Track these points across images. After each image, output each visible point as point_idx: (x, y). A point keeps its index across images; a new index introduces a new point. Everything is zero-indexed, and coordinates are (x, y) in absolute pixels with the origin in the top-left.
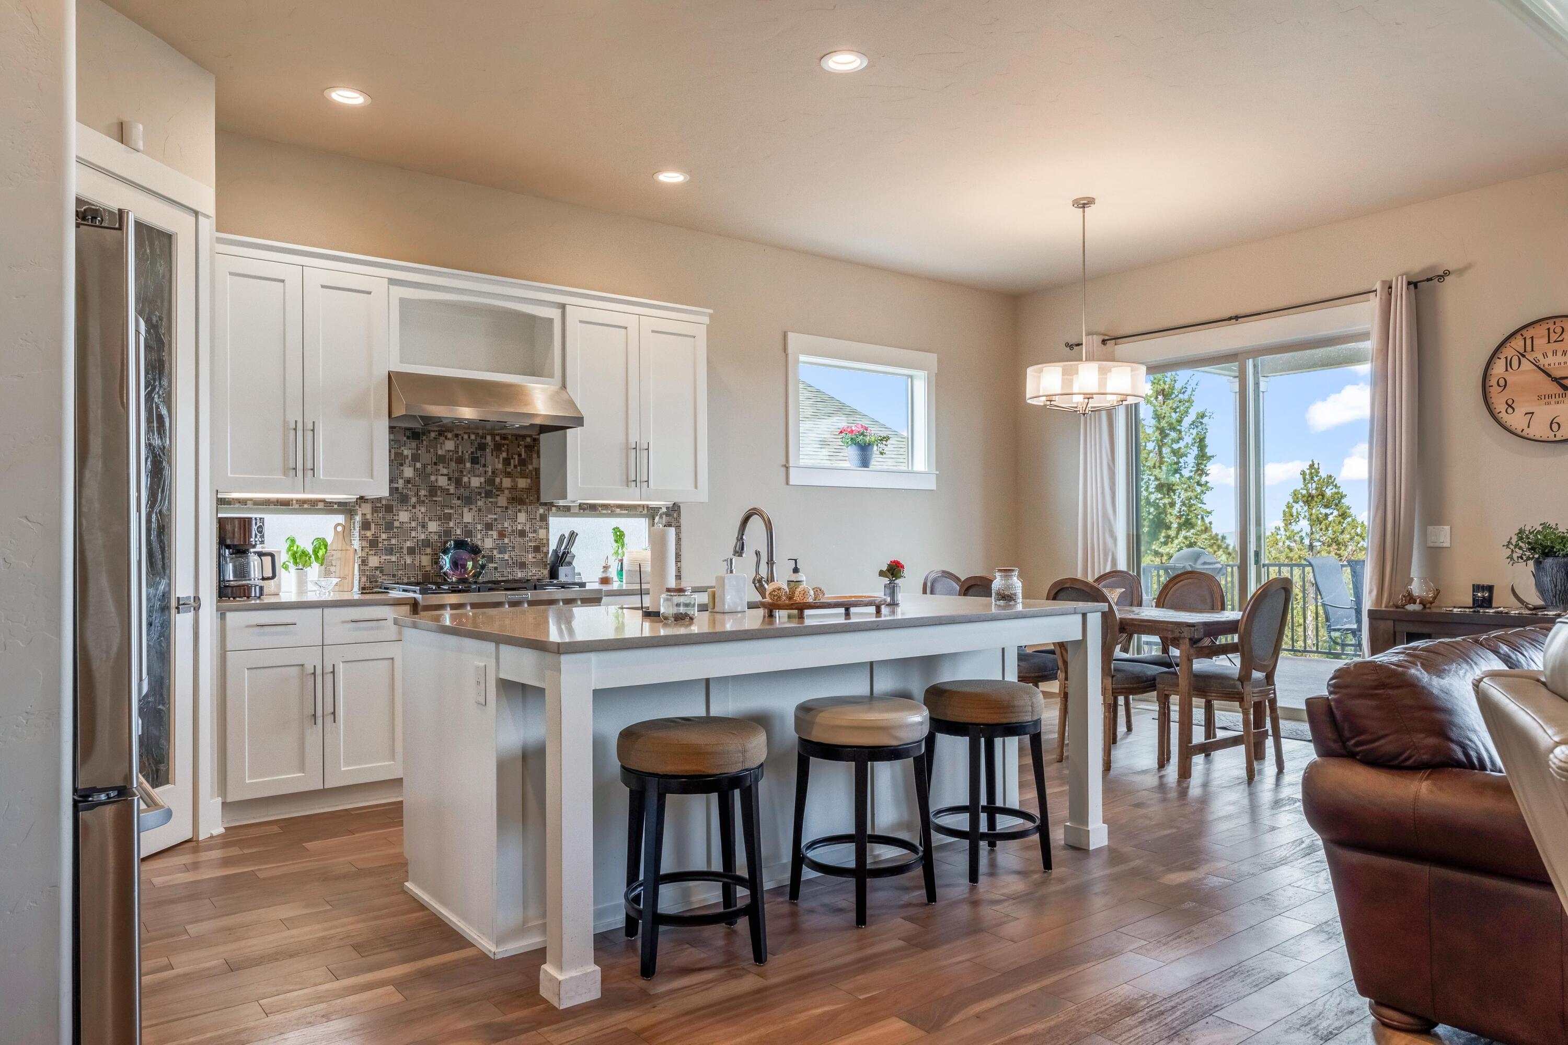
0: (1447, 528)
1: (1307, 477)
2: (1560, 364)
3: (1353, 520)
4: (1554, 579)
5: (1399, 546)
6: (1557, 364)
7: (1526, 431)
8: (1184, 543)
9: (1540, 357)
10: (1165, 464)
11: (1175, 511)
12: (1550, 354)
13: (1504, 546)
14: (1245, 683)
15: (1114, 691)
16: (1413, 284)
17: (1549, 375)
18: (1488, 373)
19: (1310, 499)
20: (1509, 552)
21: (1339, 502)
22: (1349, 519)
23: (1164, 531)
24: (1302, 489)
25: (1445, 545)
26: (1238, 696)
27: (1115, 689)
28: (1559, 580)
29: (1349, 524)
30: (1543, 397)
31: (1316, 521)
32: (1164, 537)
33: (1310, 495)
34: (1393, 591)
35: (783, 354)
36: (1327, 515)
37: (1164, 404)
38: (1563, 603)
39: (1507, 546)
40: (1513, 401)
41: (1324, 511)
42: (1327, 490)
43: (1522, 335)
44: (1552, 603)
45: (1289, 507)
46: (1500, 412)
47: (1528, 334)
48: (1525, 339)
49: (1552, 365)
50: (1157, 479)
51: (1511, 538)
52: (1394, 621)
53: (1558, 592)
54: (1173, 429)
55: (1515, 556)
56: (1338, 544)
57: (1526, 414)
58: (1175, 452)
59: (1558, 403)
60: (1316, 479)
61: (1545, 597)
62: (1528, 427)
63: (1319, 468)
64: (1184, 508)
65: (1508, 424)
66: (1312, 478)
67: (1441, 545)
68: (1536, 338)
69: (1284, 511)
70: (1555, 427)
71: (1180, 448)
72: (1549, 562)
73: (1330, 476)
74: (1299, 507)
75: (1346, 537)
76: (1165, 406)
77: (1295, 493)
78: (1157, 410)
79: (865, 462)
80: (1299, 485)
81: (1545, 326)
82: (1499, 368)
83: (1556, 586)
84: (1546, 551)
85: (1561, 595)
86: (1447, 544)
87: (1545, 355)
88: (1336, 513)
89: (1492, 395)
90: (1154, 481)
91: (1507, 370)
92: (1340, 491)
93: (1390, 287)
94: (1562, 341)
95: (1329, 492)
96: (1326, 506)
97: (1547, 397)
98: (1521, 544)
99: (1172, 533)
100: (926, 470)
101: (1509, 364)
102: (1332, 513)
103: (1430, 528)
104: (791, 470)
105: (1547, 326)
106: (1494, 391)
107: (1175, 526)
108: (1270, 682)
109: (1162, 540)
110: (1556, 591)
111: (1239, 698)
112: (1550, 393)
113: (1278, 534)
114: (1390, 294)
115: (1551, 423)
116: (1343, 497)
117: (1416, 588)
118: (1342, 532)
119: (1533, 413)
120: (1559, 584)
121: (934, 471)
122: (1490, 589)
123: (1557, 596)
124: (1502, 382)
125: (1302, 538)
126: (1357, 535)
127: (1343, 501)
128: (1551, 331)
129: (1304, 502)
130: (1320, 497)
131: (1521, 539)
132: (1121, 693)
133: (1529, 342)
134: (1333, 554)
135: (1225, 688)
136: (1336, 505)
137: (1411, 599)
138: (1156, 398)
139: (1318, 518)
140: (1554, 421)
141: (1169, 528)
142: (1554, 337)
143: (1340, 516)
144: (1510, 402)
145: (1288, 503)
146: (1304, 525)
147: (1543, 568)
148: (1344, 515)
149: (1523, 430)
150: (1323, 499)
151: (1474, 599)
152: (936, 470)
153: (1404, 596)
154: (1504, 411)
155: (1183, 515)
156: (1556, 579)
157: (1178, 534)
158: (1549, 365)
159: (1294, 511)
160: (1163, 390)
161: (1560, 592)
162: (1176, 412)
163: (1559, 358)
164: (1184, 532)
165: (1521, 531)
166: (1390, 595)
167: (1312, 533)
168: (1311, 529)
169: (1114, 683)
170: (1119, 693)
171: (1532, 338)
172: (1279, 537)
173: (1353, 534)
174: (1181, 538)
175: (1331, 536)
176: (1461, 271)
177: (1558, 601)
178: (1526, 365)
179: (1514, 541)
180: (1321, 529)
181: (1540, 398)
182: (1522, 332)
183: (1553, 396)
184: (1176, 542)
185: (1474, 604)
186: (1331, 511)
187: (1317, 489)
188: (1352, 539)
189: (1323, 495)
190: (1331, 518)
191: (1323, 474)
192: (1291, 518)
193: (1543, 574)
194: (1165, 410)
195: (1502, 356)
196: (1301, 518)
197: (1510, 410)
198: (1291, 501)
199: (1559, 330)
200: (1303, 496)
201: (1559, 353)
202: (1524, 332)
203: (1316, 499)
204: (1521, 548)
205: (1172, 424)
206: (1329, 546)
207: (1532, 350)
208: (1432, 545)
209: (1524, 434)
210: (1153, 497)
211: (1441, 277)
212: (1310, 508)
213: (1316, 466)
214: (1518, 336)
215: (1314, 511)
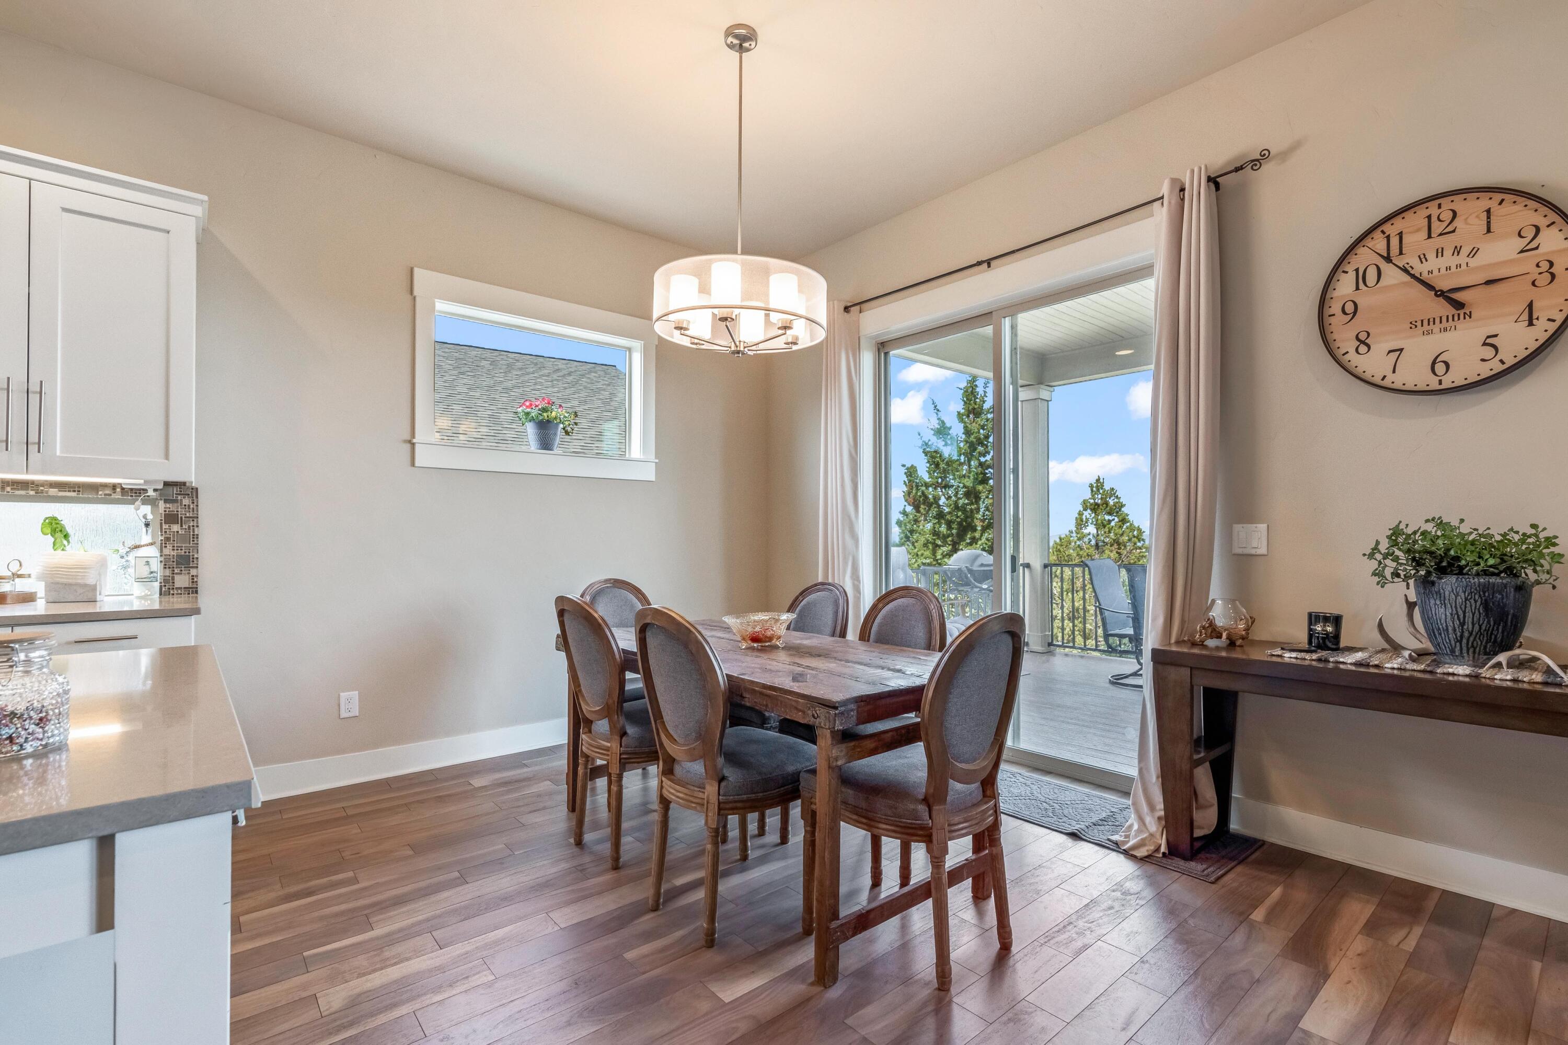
0: (1263, 527)
1: (1094, 489)
2: (1448, 268)
3: (1131, 525)
4: (1461, 613)
5: (1195, 555)
6: (1443, 271)
7: (1391, 377)
8: (986, 544)
9: (1414, 262)
10: (972, 473)
11: (979, 516)
12: (1431, 256)
13: (1364, 555)
14: (935, 808)
15: (722, 805)
16: (1213, 181)
17: (1430, 287)
18: (1328, 296)
19: (1096, 507)
20: (1374, 565)
21: (1120, 510)
22: (1128, 524)
23: (970, 533)
24: (1090, 499)
25: (1259, 552)
26: (921, 832)
27: (724, 803)
28: (1469, 615)
29: (1127, 528)
30: (1419, 324)
31: (1101, 525)
32: (970, 539)
33: (1097, 504)
34: (1187, 619)
35: (409, 296)
36: (1110, 521)
37: (974, 422)
38: (1474, 652)
39: (1371, 556)
40: (1369, 334)
41: (1107, 517)
42: (1110, 500)
43: (1383, 232)
44: (1453, 651)
45: (1080, 514)
46: (1347, 352)
47: (1391, 229)
48: (1388, 237)
49: (1436, 272)
50: (965, 486)
51: (1378, 543)
52: (1191, 668)
53: (1466, 634)
54: (981, 444)
55: (1388, 572)
56: (1119, 544)
57: (1390, 352)
58: (981, 464)
59: (1445, 330)
60: (1101, 491)
61: (1439, 640)
62: (1394, 372)
63: (1103, 483)
64: (987, 513)
65: (1359, 371)
66: (1098, 490)
67: (1253, 552)
68: (1405, 233)
69: (1076, 518)
70: (1440, 368)
71: (986, 461)
72: (1449, 583)
73: (1113, 488)
74: (1087, 514)
75: (1125, 538)
76: (974, 423)
77: (1085, 503)
78: (967, 427)
79: (546, 444)
80: (1087, 495)
81: (1422, 212)
82: (1345, 286)
83: (1462, 624)
84: (1444, 564)
85: (1471, 639)
86: (1263, 551)
87: (1423, 258)
88: (1116, 519)
89: (1333, 328)
90: (963, 488)
91: (1357, 288)
92: (1121, 501)
93: (1182, 190)
94: (1454, 231)
95: (1111, 502)
96: (1110, 514)
97: (1425, 323)
98: (1398, 553)
99: (977, 535)
100: (642, 457)
101: (1361, 278)
102: (1114, 520)
103: (1237, 527)
104: (417, 447)
105: (1427, 213)
106: (1337, 322)
107: (979, 528)
108: (988, 793)
109: (968, 541)
110: (1463, 632)
111: (925, 836)
112: (1431, 316)
113: (1071, 537)
114: (1183, 200)
115: (1434, 363)
116: (1122, 506)
117: (1219, 614)
118: (1122, 535)
119: (1401, 350)
120: (1469, 620)
121: (652, 457)
122: (1337, 620)
123: (1464, 641)
124: (1350, 308)
125: (1090, 541)
126: (1134, 537)
127: (1123, 509)
128: (1434, 219)
129: (1091, 510)
130: (1105, 505)
131: (1395, 544)
132: (734, 810)
133: (1395, 242)
134: (1115, 552)
135: (900, 817)
136: (1117, 512)
137: (1215, 633)
138: (968, 416)
139: (1102, 523)
140: (1438, 360)
141: (975, 530)
142: (1437, 227)
143: (1120, 521)
144: (1363, 336)
145: (1080, 511)
146: (1091, 529)
147: (1438, 593)
148: (1123, 521)
149: (1385, 377)
150: (1107, 507)
151: (1310, 637)
152: (656, 458)
153: (1204, 627)
154: (1352, 351)
155: (986, 519)
156: (1464, 613)
157: (982, 535)
158: (1431, 272)
159: (1084, 517)
160: (974, 409)
161: (1471, 634)
162: (984, 429)
163: (1449, 259)
164: (986, 534)
165: (1396, 532)
166: (1183, 622)
167: (1098, 535)
168: (1097, 532)
169: (721, 792)
170: (732, 809)
171: (1400, 235)
172: (1072, 539)
173: (1131, 536)
174: (984, 540)
175: (1113, 537)
176: (1284, 155)
177: (1465, 649)
178: (1392, 275)
179: (1383, 547)
180: (1105, 532)
181: (1413, 325)
182: (1384, 227)
183: (1437, 321)
184: (980, 542)
185: (1310, 642)
186: (1113, 517)
187: (1102, 499)
188: (1130, 540)
189: (1107, 504)
190: (1113, 524)
191: (1107, 487)
192: (1081, 523)
193: (1438, 602)
194: (974, 427)
195: (1350, 269)
196: (1089, 524)
197: (1363, 349)
198: (1082, 509)
199: (1447, 216)
200: (1091, 504)
201: (1448, 252)
202: (1387, 228)
203: (1101, 507)
204: (1396, 559)
205: (980, 439)
206: (1111, 546)
207: (1401, 253)
208: (1239, 551)
209: (1387, 383)
210: (961, 502)
211: (1256, 163)
212: (1097, 515)
213: (1101, 481)
214: (1377, 234)
215: (1099, 517)
